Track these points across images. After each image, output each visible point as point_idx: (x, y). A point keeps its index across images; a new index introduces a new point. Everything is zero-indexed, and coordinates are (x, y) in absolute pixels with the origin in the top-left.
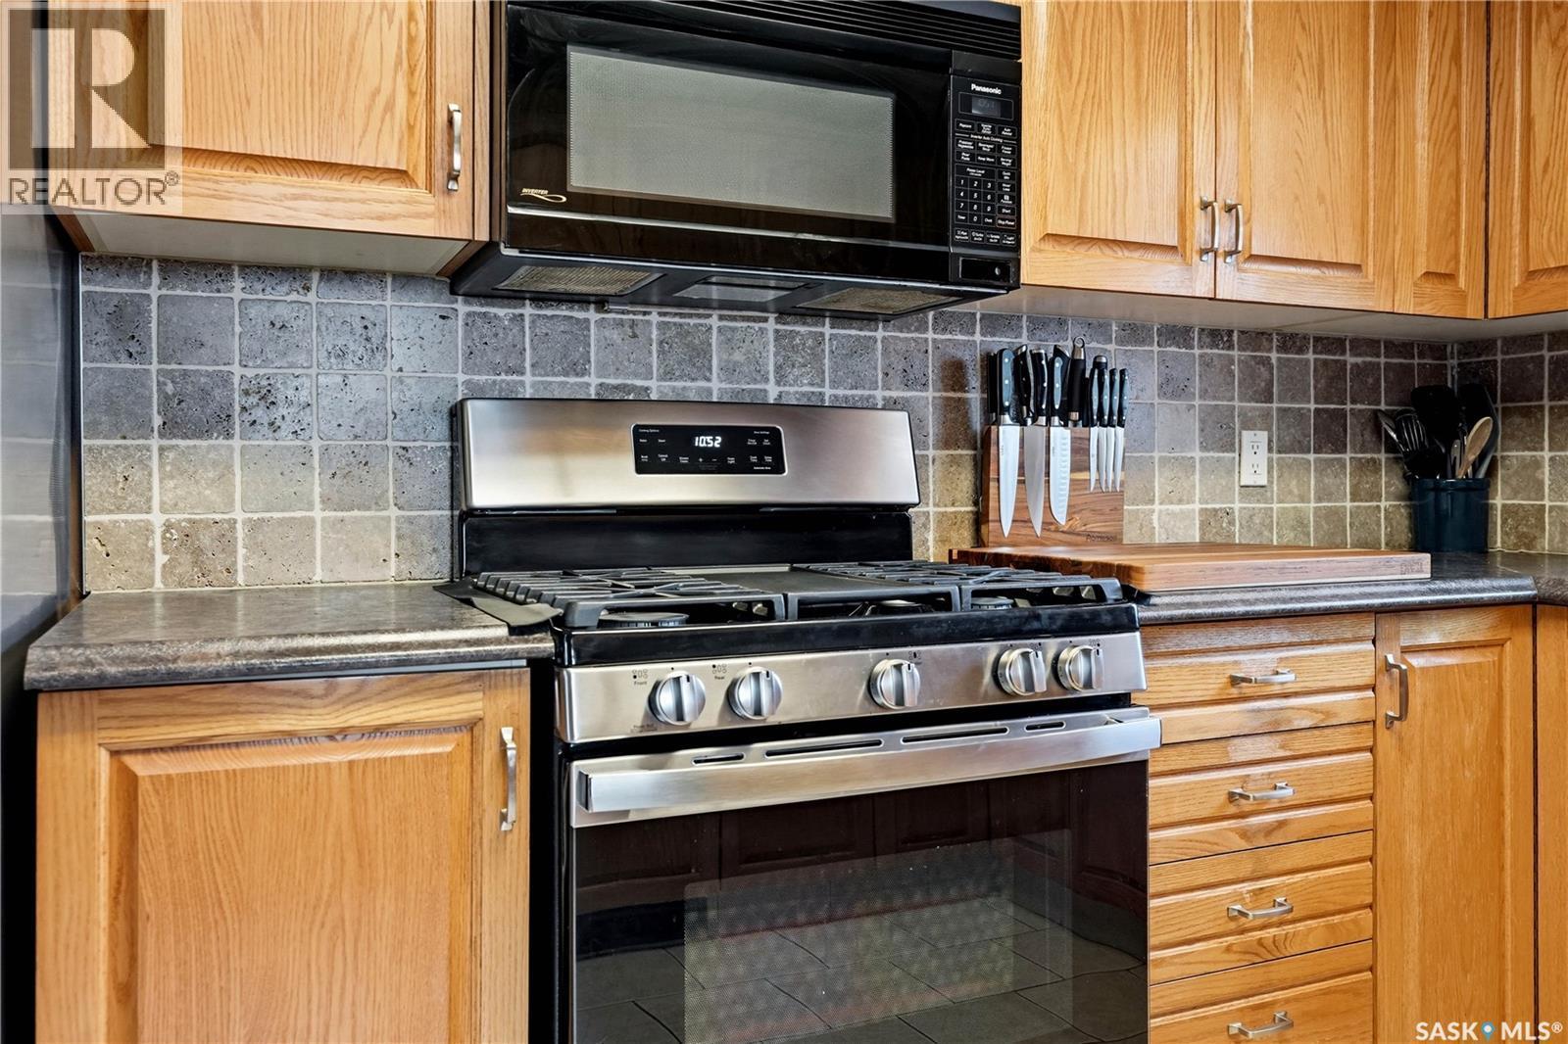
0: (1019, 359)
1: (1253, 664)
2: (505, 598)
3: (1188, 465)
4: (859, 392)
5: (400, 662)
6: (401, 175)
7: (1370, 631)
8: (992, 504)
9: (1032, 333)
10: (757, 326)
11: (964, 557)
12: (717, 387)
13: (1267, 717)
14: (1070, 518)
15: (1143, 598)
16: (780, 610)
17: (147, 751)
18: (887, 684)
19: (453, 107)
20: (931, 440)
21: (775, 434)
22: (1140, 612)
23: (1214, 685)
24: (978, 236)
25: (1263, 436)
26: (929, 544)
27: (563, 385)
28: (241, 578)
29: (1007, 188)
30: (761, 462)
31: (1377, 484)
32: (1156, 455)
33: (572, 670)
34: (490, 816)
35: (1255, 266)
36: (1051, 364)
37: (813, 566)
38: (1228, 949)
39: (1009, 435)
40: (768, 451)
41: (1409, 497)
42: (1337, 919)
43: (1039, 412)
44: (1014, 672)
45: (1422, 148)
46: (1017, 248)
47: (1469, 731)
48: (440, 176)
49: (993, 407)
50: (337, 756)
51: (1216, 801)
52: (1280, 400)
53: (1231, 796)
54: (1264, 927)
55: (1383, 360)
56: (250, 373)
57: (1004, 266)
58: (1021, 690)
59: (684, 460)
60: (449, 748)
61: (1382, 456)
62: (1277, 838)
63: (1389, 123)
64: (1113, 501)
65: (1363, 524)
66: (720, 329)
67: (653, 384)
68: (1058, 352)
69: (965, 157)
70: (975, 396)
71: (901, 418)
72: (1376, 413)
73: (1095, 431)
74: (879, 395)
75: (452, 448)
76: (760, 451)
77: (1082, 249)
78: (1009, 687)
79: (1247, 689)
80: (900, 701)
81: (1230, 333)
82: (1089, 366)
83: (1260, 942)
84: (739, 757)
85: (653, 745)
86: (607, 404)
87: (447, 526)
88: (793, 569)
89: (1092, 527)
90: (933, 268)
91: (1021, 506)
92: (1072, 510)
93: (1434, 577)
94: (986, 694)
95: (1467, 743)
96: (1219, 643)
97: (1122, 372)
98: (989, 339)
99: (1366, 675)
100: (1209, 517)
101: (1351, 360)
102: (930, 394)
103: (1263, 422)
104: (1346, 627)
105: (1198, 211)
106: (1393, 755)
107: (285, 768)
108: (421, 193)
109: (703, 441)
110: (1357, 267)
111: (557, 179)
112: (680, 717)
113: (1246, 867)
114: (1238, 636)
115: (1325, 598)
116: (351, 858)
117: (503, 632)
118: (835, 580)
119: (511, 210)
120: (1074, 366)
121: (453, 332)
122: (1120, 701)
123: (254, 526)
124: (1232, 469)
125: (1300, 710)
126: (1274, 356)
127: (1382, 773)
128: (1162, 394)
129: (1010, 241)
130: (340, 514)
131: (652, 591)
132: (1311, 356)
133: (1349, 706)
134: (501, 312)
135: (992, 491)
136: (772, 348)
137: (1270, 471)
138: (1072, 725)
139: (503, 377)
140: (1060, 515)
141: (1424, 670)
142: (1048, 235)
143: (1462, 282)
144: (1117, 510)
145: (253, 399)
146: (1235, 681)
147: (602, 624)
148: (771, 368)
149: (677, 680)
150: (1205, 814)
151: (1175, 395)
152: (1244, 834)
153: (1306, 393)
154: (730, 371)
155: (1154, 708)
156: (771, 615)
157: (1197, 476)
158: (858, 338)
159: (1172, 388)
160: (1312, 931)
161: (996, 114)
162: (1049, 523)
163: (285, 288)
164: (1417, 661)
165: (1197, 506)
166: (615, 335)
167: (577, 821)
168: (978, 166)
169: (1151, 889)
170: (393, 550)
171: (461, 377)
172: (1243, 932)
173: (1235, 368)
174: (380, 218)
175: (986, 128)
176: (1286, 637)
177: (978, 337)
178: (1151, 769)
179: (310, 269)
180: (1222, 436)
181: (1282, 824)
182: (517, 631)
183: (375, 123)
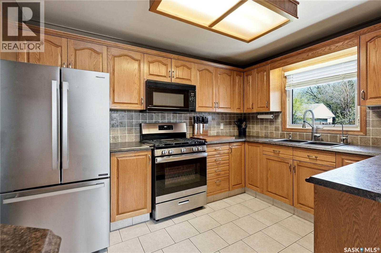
0: (197, 117)
1: (217, 148)
2: (147, 143)
3: (215, 127)
4: (181, 121)
5: (140, 150)
6: (137, 104)
7: (228, 144)
8: (194, 132)
9: (199, 114)
10: (170, 114)
11: (191, 138)
12: (166, 121)
13: (218, 153)
14: (202, 133)
15: (206, 142)
16: (173, 144)
17: (119, 158)
18: (183, 150)
19: (142, 97)
20: (188, 125)
21: (172, 126)
22: (206, 143)
23: (213, 150)
24: (192, 108)
25: (223, 124)
26: (188, 136)
27: (151, 121)
28: (119, 141)
29: (195, 103)
30: (171, 129)
31: (235, 128)
32: (212, 126)
33: (155, 150)
34: (148, 163)
35: (220, 108)
36: (200, 118)
37: (176, 139)
38: (215, 174)
39: (196, 125)
40: (172, 128)
41: (238, 130)
42: (225, 171)
43: (199, 123)
44: (194, 149)
45: (237, 96)
46: (196, 109)
47: (238, 153)
48: (141, 104)
49: (194, 122)
50: (135, 158)
51: (214, 161)
52: (225, 120)
53: (215, 160)
54: (218, 172)
55: (236, 115)
56: (120, 121)
57: (194, 110)
58: (195, 151)
59: (163, 129)
60: (144, 157)
61: (236, 126)
62: (220, 164)
63: (233, 94)
64: (207, 131)
65: (234, 133)
66: (167, 115)
67: (160, 121)
68: (201, 116)
69: (191, 100)
70: (193, 121)
71: (185, 124)
72: (235, 121)
73: (205, 124)
74: (183, 121)
75: (140, 128)
76: (171, 127)
77: (202, 108)
78: (193, 150)
79: (217, 150)
80: (184, 152)
81: (219, 113)
82: (204, 118)
83: (218, 173)
84: (170, 157)
85: (162, 156)
86: (155, 123)
87: (140, 136)
88: (174, 139)
89: (205, 134)
90: (188, 111)
91: (197, 132)
92: (203, 132)
93: (235, 139)
94: (192, 151)
95: (238, 155)
96: (214, 146)
97: (208, 118)
98: (194, 115)
99: (228, 148)
100: (217, 133)
101: (232, 116)
102: (188, 121)
103: (223, 122)
104: (226, 144)
105: (214, 103)
106: (231, 156)
107: (131, 159)
108: (139, 105)
109: (165, 127)
110: (230, 108)
111: (152, 104)
112: (165, 154)
113: (217, 166)
114: (216, 145)
115: (224, 142)
116: (136, 166)
117: (149, 147)
118: (178, 141)
119: (148, 107)
120: (203, 118)
121: (140, 116)
122: (205, 151)
123: (121, 136)
124: (220, 127)
125: (222, 152)
126: (224, 115)
127: (230, 157)
128: (212, 120)
129: (195, 108)
130: (129, 135)
131: (161, 142)
132: (228, 115)
133: (226, 151)
134: (145, 114)
135: (194, 131)
136: (172, 117)
137: (224, 127)
138: (200, 154)
139: (145, 121)
140: (201, 133)
141: (234, 148)
142: (199, 107)
143: (241, 109)
144: (207, 132)
145: (120, 124)
146: (215, 149)
147: (158, 146)
148: (172, 119)
149: (164, 150)
150: (213, 162)
151: (214, 120)
152: (216, 164)
153: (227, 119)
154: (168, 119)
155: (207, 152)
156: (172, 145)
157: (216, 128)
158: (181, 115)
159: (213, 119)
160: (223, 173)
161: (193, 96)
162: (200, 134)
163: (123, 112)
164: (233, 147)
165: (216, 131)
166: (156, 116)
167: (156, 163)
168: (192, 101)
169: (207, 169)
170: (134, 138)
171: (141, 121)
172: (216, 173)
173: (220, 117)
174: (136, 108)
175: (193, 97)
176: (220, 145)
177: (193, 115)
178: (207, 158)
179: (126, 110)
180: (219, 124)
181: (220, 163)
182: (150, 147)
183: (135, 99)
